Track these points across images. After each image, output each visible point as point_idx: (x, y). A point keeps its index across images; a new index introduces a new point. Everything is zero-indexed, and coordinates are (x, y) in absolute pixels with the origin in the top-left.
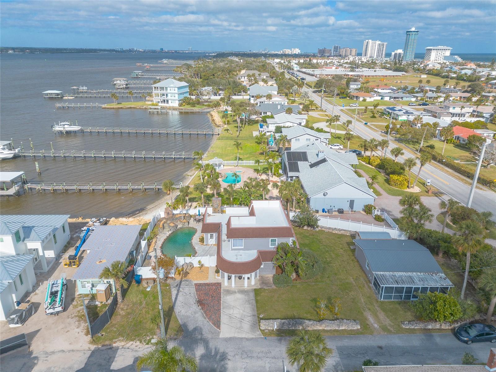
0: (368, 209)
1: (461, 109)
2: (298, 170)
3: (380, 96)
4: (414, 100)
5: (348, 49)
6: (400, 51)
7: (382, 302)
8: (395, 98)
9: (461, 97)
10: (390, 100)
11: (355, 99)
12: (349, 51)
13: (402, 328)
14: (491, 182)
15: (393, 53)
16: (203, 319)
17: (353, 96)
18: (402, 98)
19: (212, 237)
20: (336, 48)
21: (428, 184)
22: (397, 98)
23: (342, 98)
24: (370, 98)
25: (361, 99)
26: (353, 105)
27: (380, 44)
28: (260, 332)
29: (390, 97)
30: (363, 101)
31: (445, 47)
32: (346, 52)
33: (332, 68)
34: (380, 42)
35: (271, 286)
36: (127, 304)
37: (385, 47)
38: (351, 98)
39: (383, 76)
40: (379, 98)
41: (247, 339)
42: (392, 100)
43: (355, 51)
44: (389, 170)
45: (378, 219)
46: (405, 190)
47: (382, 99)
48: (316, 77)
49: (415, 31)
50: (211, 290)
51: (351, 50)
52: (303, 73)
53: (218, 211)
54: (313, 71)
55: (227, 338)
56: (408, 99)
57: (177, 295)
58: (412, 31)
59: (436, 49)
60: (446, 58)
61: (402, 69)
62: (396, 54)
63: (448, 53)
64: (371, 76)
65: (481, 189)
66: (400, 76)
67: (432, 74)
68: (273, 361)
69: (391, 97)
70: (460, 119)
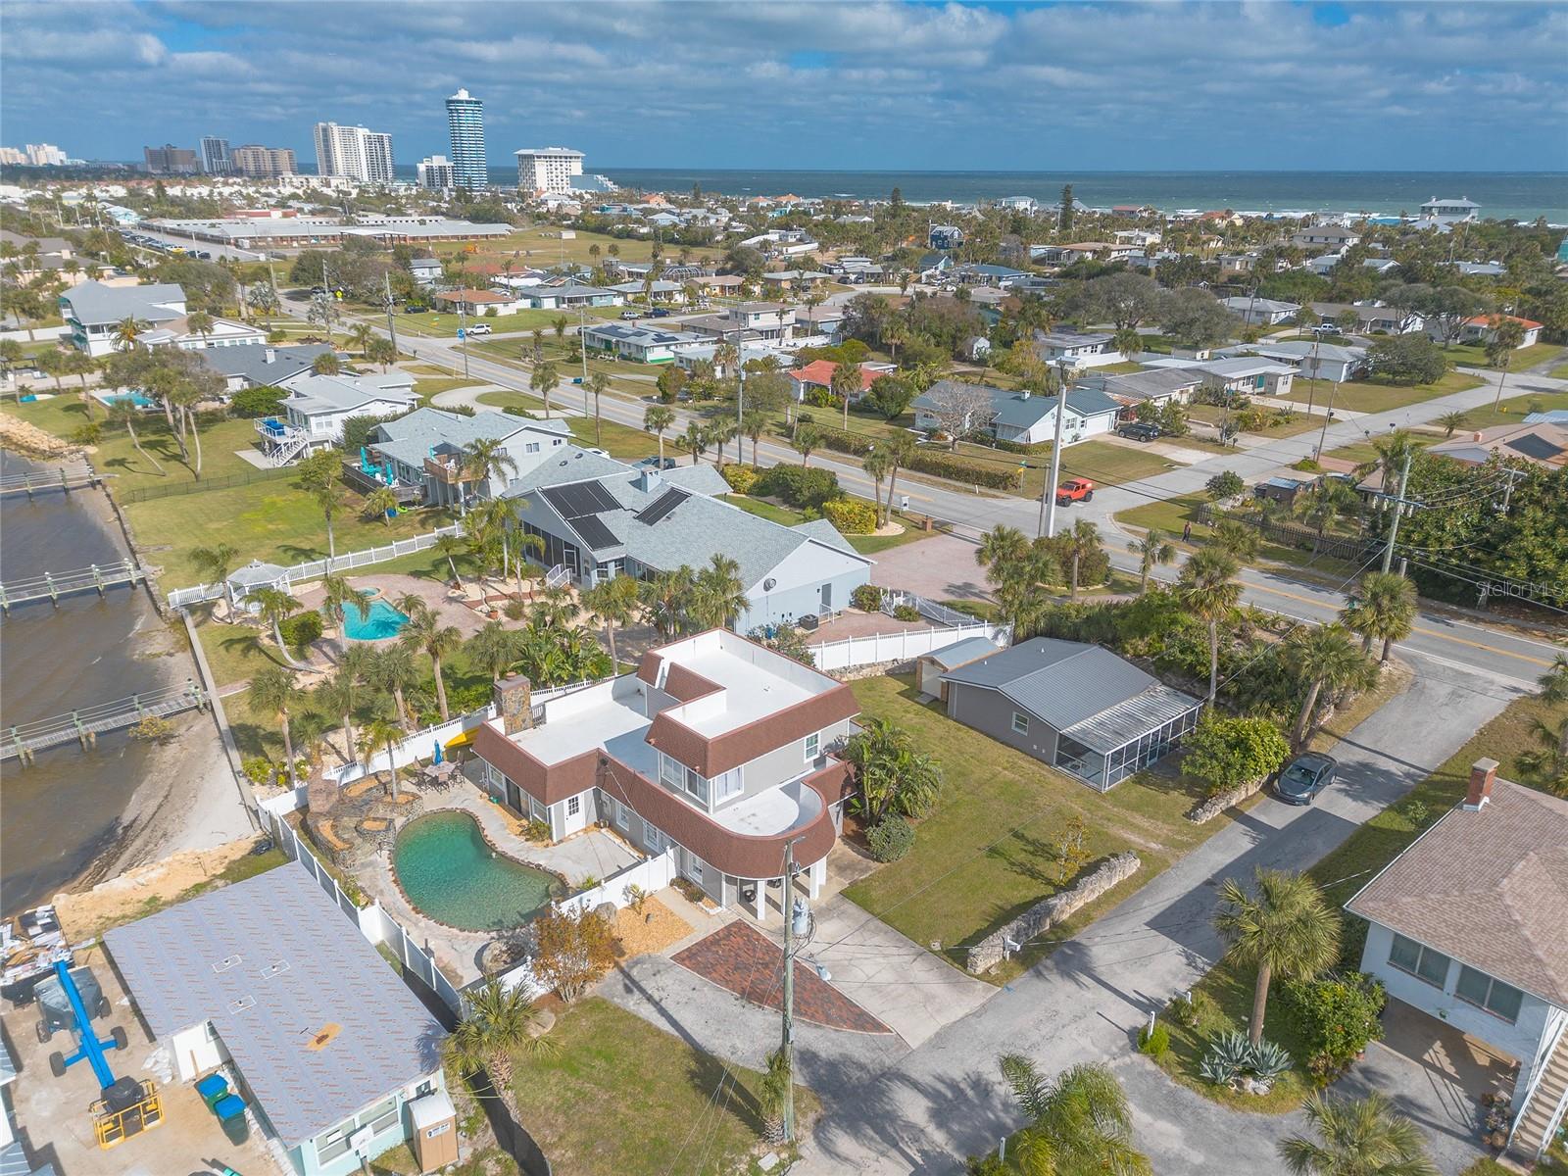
0: (867, 599)
1: (781, 319)
2: (613, 541)
3: (525, 296)
4: (619, 302)
5: (262, 149)
6: (438, 161)
7: (1111, 793)
8: (570, 300)
9: (723, 288)
10: (558, 307)
11: (459, 312)
12: (268, 155)
13: (1196, 827)
14: (1008, 478)
15: (422, 168)
16: (820, 1032)
17: (452, 302)
18: (589, 299)
19: (574, 808)
20: (214, 148)
21: (905, 509)
22: (578, 300)
23: (416, 311)
24: (506, 304)
25: (481, 310)
26: (476, 331)
27: (369, 137)
28: (980, 985)
29: (557, 298)
30: (487, 315)
31: (566, 152)
32: (256, 158)
33: (268, 215)
34: (367, 131)
35: (870, 869)
36: (540, 1122)
37: (387, 145)
38: (444, 309)
39: (457, 237)
40: (526, 304)
41: (977, 1014)
42: (565, 306)
43: (286, 156)
44: (806, 493)
45: (907, 616)
46: (874, 534)
47: (534, 305)
48: (237, 246)
49: (468, 102)
50: (741, 953)
51: (273, 154)
52: (168, 233)
53: (524, 721)
54: (213, 226)
55: (930, 1040)
56: (604, 302)
57: (663, 1012)
58: (461, 102)
59: (545, 157)
60: (574, 181)
61: (495, 215)
62: (429, 170)
63: (577, 168)
64: (422, 238)
65: (997, 497)
66: (504, 236)
67: (587, 230)
68: (1083, 1026)
69: (559, 300)
70: (784, 344)
